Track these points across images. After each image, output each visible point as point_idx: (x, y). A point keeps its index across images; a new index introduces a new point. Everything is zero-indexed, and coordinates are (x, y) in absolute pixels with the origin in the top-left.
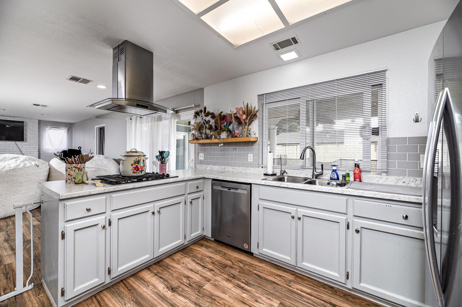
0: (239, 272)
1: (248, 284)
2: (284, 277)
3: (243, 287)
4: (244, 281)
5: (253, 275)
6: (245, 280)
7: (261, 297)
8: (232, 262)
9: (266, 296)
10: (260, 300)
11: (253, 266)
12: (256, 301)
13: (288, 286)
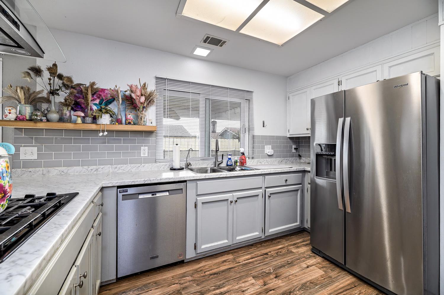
0: (198, 285)
1: (219, 286)
2: (227, 260)
3: (221, 293)
4: (213, 288)
5: (211, 277)
6: (212, 286)
7: (240, 285)
8: (177, 284)
9: (241, 282)
10: (243, 288)
11: (199, 270)
12: (243, 291)
13: (238, 263)
